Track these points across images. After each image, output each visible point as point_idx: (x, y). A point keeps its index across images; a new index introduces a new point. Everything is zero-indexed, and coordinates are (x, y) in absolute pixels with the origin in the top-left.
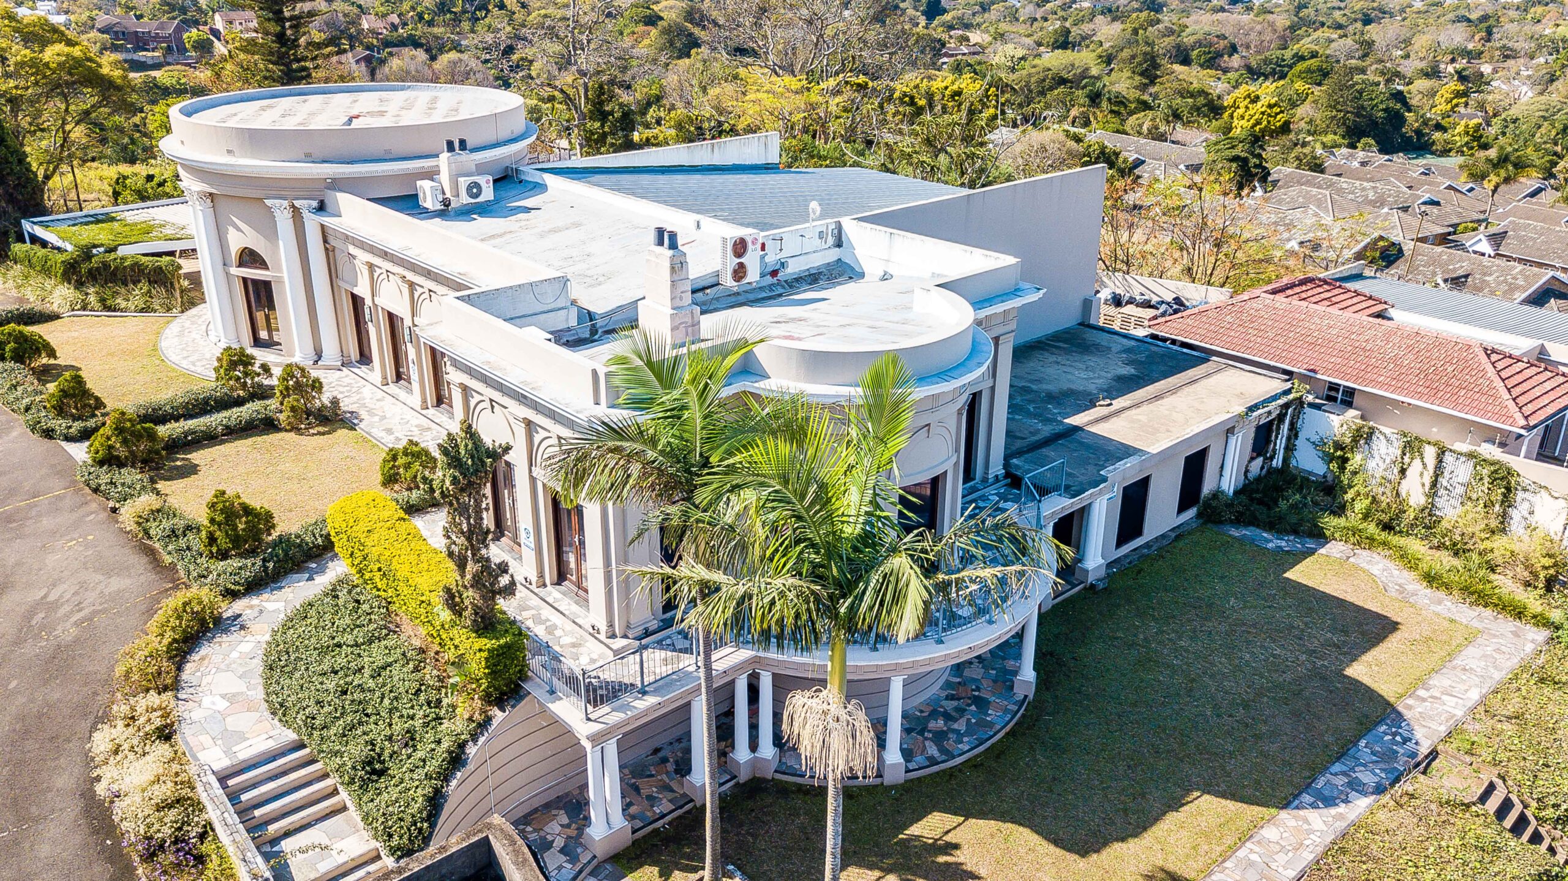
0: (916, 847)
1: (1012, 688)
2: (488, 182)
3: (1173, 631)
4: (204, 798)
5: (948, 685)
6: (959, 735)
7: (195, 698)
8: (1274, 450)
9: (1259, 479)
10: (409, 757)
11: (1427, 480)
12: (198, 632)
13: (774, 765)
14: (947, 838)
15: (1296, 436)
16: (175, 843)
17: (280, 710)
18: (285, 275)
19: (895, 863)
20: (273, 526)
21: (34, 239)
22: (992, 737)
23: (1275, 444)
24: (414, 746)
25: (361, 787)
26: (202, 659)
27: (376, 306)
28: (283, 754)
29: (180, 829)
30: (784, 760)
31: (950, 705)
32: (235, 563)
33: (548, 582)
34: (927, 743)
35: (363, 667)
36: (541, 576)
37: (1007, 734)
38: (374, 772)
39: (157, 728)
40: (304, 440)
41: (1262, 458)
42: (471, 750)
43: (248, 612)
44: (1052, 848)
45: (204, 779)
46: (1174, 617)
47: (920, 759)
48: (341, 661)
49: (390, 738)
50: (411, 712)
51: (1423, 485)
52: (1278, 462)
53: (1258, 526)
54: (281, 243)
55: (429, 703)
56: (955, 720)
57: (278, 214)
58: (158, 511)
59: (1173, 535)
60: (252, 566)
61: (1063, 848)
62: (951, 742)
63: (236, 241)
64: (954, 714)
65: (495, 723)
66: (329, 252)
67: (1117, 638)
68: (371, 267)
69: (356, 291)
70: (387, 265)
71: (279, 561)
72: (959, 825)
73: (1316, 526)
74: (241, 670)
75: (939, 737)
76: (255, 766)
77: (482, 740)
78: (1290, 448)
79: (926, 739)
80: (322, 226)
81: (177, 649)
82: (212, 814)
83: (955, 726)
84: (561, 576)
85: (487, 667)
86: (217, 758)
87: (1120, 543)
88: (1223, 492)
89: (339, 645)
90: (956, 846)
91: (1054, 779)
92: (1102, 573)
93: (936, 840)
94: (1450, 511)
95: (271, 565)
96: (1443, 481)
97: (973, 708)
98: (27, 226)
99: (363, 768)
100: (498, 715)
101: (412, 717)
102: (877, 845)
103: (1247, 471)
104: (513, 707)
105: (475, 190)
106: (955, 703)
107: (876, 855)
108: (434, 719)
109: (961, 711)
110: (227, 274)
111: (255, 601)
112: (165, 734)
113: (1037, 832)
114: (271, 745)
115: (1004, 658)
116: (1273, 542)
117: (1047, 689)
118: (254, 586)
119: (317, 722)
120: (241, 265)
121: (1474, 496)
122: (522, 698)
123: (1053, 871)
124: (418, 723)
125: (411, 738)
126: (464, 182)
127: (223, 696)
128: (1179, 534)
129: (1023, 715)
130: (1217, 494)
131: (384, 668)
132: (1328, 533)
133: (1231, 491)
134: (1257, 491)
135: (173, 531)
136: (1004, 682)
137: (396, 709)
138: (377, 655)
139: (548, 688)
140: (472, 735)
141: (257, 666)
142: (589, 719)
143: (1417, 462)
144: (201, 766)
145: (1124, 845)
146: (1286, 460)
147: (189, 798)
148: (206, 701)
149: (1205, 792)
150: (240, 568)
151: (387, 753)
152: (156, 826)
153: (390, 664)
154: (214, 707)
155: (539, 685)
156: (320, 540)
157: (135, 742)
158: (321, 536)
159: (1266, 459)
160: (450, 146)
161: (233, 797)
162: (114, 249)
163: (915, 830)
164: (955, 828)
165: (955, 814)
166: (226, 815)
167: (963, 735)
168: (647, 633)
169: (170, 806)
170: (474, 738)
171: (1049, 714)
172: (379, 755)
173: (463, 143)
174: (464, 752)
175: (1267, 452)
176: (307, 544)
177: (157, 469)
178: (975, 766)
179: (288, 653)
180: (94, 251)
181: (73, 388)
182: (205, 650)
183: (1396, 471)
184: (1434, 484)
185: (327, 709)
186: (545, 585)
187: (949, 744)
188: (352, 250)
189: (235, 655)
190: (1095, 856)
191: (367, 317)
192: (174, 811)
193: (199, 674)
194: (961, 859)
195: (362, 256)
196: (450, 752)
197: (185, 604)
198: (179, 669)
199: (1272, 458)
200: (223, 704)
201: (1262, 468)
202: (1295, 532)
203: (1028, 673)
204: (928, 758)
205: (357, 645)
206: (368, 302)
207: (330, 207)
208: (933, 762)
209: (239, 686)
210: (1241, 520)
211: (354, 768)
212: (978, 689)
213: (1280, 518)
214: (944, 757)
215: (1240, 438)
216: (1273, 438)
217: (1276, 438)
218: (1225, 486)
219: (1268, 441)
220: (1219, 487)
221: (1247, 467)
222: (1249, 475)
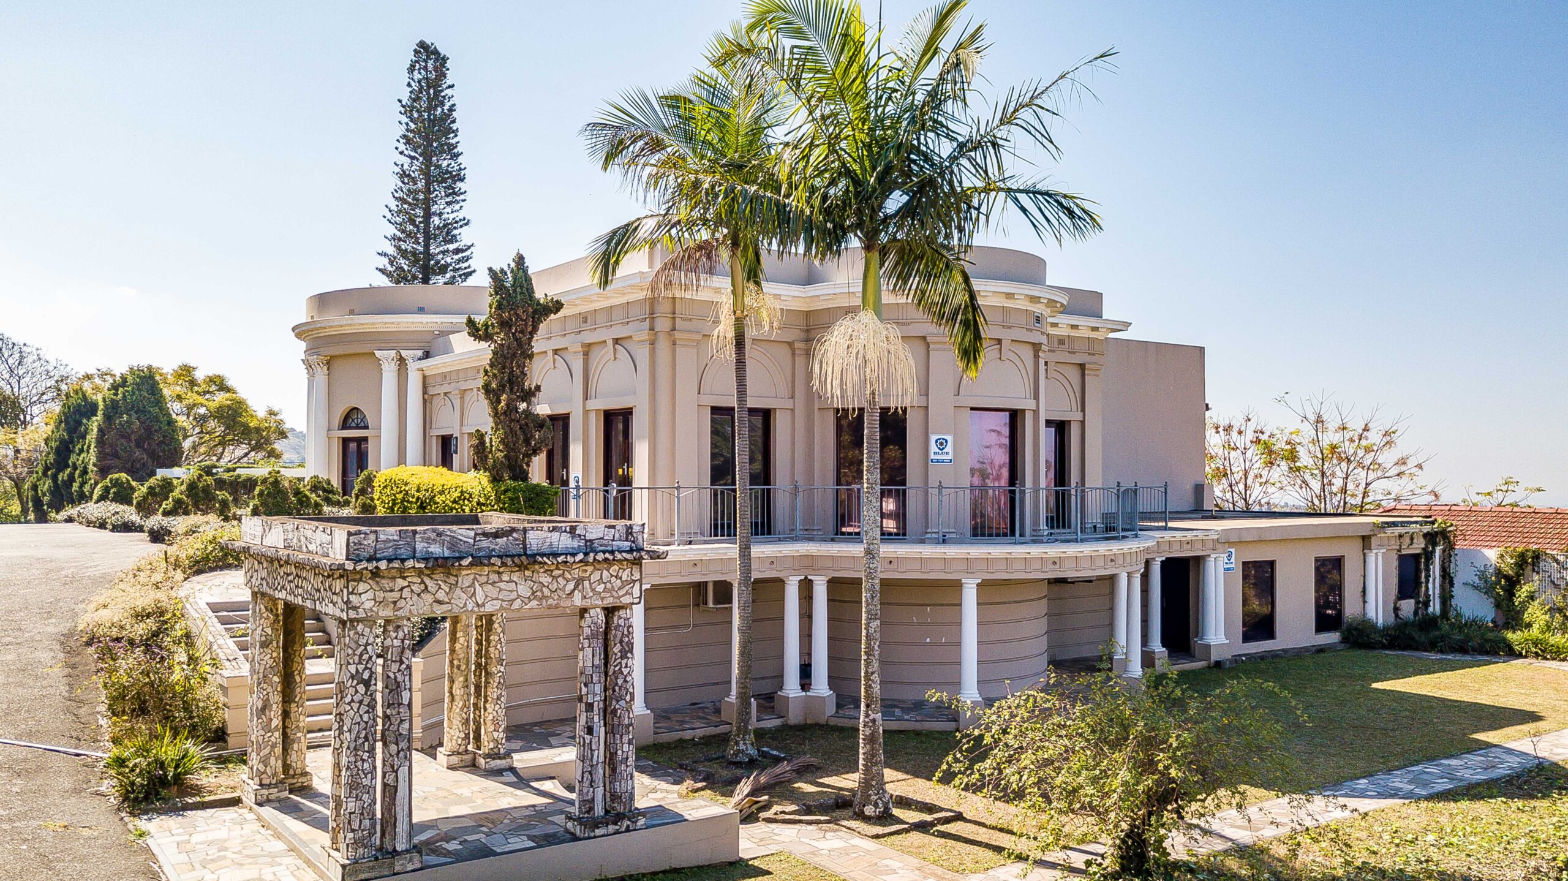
8: (1427, 596)
9: (1411, 621)
13: (830, 710)
23: (1427, 589)
27: (463, 434)
30: (841, 712)
41: (1413, 601)
57: (385, 365)
59: (1312, 649)
66: (427, 404)
68: (463, 393)
69: (446, 431)
78: (1446, 598)
80: (425, 372)
87: (1247, 639)
88: (1369, 620)
92: (1229, 655)
103: (1396, 609)
110: (329, 439)
120: (344, 426)
128: (1320, 651)
130: (1364, 621)
132: (1514, 648)
133: (1382, 623)
134: (1415, 626)
146: (1444, 608)
159: (1418, 603)
175: (1418, 595)
180: (214, 471)
188: (448, 388)
191: (454, 442)
195: (456, 386)
199: (1426, 604)
201: (1416, 611)
206: (455, 435)
215: (1380, 558)
216: (1423, 579)
217: (1427, 581)
218: (1371, 614)
219: (1418, 584)
220: (1365, 614)
221: (1395, 604)
222: (1400, 613)
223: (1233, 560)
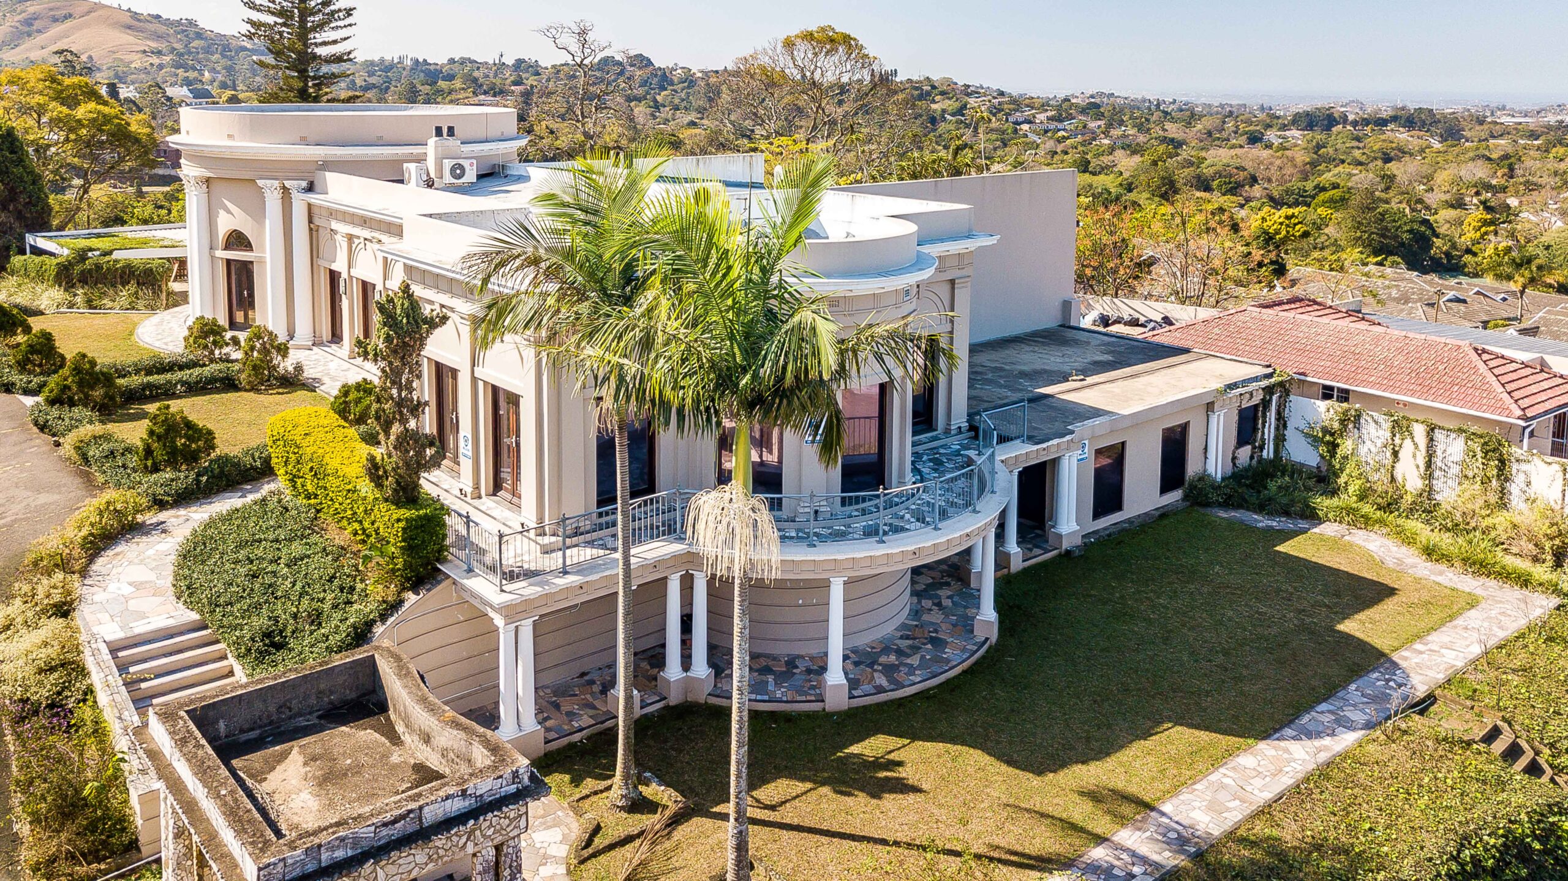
0: (854, 764)
1: (972, 632)
2: (471, 165)
3: (1152, 591)
4: (90, 663)
5: (903, 626)
6: (912, 670)
7: (102, 584)
8: (1263, 439)
9: (1246, 470)
10: (311, 633)
11: (1421, 461)
12: (119, 533)
13: (709, 688)
14: (891, 757)
15: (1285, 426)
16: (51, 706)
17: (187, 591)
18: (268, 256)
19: (829, 777)
20: (213, 448)
21: (37, 251)
22: (946, 671)
23: (1263, 433)
24: (320, 624)
25: (256, 659)
26: (117, 554)
27: (351, 277)
28: (182, 634)
29: (59, 693)
30: (719, 685)
31: (904, 644)
32: (168, 474)
33: (483, 493)
34: (876, 675)
35: (280, 558)
36: (477, 487)
37: (964, 672)
38: (273, 645)
39: (55, 605)
40: (262, 397)
41: (1249, 447)
42: (379, 629)
43: (173, 520)
44: (1004, 768)
45: (94, 646)
46: (1153, 580)
47: (867, 688)
48: (259, 552)
49: (295, 616)
50: (322, 595)
51: (1418, 467)
52: (1268, 453)
53: (1248, 509)
54: (267, 222)
55: (342, 590)
56: (908, 656)
57: (268, 194)
58: (100, 437)
59: (1157, 513)
60: (184, 477)
61: (1017, 768)
62: (902, 674)
63: (225, 224)
64: (908, 651)
65: (407, 605)
66: (313, 231)
67: (1091, 596)
68: (350, 238)
69: (334, 267)
70: (366, 233)
71: (213, 477)
72: (904, 746)
73: (1308, 506)
74: (154, 564)
75: (889, 670)
76: (150, 642)
77: (391, 620)
78: (1280, 439)
79: (876, 671)
80: (310, 205)
81: (91, 542)
82: (96, 678)
83: (909, 661)
84: (497, 486)
85: (404, 540)
86: (114, 632)
87: (1097, 515)
88: (1209, 475)
89: (260, 541)
90: (900, 764)
91: (1013, 711)
92: (1078, 541)
93: (878, 758)
94: (1448, 493)
95: (205, 478)
96: (1438, 462)
97: (929, 646)
98: (30, 239)
99: (262, 640)
100: (411, 598)
101: (322, 600)
102: (812, 761)
103: (1234, 458)
104: (429, 590)
105: (458, 171)
106: (909, 642)
107: (810, 770)
108: (345, 603)
109: (915, 649)
110: (213, 257)
111: (182, 512)
112: (63, 610)
113: (990, 754)
114: (171, 622)
115: (966, 607)
116: (1262, 521)
117: (1012, 635)
118: (184, 498)
119: (222, 600)
120: (227, 247)
121: (1470, 474)
122: (439, 583)
123: (1003, 787)
124: (327, 606)
125: (316, 619)
126: (448, 164)
127: (130, 584)
128: (1163, 514)
129: (983, 657)
130: (1203, 477)
131: (302, 559)
132: (1320, 513)
133: (1219, 476)
134: (1247, 478)
135: (112, 453)
136: (964, 626)
137: (307, 593)
138: (297, 549)
139: (466, 567)
140: (381, 615)
141: (173, 558)
142: (502, 591)
143: (1408, 443)
144: (93, 635)
145: (1084, 768)
146: (1277, 451)
147: (73, 663)
148: (112, 587)
149: (1176, 724)
150: (172, 480)
151: (290, 628)
152: (33, 689)
153: (309, 557)
154: (120, 592)
155: (457, 567)
156: (258, 464)
157: (30, 614)
158: (260, 458)
159: (1254, 448)
160: (439, 132)
161: (122, 668)
162: (110, 253)
163: (855, 749)
164: (899, 748)
165: (901, 737)
166: (110, 678)
167: (915, 669)
168: (577, 533)
169: (52, 669)
170: (383, 617)
171: (1010, 656)
172: (281, 632)
173: (451, 131)
174: (370, 631)
175: (1255, 441)
176: (245, 466)
177: (109, 415)
178: (927, 698)
179: (204, 544)
180: (90, 254)
181: (39, 344)
182: (121, 547)
183: (1388, 454)
184: (1429, 464)
185: (234, 589)
186: (480, 497)
187: (901, 676)
188: (335, 225)
189: (151, 552)
190: (1051, 775)
191: (342, 289)
192: (56, 675)
193: (110, 566)
194: (904, 775)
195: (342, 228)
196: (355, 628)
197: (108, 503)
198: (91, 560)
199: (1262, 448)
200: (127, 590)
201: (1252, 458)
202: (1287, 514)
203: (988, 612)
204: (875, 687)
205: (277, 541)
206: (344, 275)
207: (318, 186)
208: (880, 690)
209: (151, 576)
210: (1228, 503)
211: (253, 639)
212: (936, 631)
213: (1270, 499)
214: (892, 687)
215: (1222, 418)
216: (1260, 426)
217: (1264, 426)
218: (1211, 469)
219: (1255, 429)
220: (1205, 471)
221: (1234, 453)
222: (1237, 462)
223: (1086, 450)
